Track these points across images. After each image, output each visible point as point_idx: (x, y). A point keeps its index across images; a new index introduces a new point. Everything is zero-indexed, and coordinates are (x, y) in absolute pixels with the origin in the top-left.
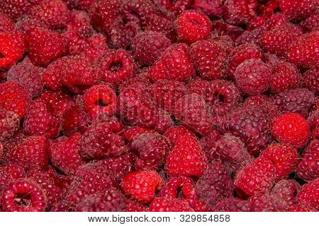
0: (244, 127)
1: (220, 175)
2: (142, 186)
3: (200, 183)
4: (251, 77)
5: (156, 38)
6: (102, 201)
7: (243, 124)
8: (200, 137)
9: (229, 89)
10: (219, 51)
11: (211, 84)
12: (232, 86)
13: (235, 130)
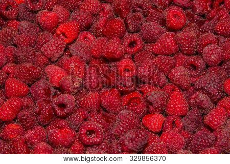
0: (210, 88)
1: (197, 116)
2: (155, 124)
3: (185, 120)
4: (213, 57)
5: (156, 29)
6: (136, 137)
7: (209, 86)
8: (183, 90)
9: (200, 63)
10: (194, 39)
11: (189, 58)
12: (201, 61)
13: (204, 89)
